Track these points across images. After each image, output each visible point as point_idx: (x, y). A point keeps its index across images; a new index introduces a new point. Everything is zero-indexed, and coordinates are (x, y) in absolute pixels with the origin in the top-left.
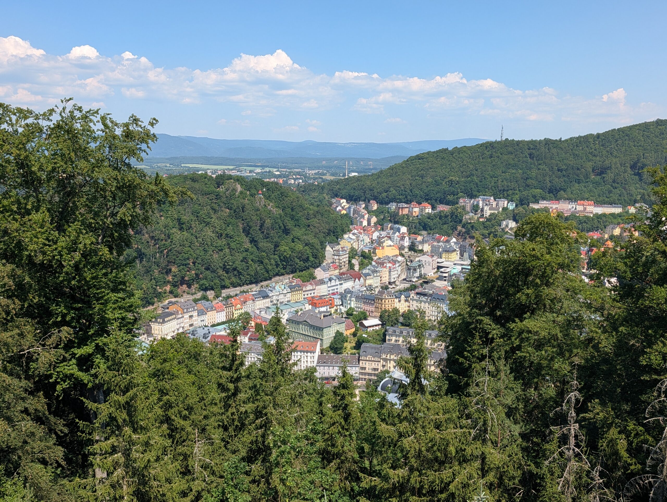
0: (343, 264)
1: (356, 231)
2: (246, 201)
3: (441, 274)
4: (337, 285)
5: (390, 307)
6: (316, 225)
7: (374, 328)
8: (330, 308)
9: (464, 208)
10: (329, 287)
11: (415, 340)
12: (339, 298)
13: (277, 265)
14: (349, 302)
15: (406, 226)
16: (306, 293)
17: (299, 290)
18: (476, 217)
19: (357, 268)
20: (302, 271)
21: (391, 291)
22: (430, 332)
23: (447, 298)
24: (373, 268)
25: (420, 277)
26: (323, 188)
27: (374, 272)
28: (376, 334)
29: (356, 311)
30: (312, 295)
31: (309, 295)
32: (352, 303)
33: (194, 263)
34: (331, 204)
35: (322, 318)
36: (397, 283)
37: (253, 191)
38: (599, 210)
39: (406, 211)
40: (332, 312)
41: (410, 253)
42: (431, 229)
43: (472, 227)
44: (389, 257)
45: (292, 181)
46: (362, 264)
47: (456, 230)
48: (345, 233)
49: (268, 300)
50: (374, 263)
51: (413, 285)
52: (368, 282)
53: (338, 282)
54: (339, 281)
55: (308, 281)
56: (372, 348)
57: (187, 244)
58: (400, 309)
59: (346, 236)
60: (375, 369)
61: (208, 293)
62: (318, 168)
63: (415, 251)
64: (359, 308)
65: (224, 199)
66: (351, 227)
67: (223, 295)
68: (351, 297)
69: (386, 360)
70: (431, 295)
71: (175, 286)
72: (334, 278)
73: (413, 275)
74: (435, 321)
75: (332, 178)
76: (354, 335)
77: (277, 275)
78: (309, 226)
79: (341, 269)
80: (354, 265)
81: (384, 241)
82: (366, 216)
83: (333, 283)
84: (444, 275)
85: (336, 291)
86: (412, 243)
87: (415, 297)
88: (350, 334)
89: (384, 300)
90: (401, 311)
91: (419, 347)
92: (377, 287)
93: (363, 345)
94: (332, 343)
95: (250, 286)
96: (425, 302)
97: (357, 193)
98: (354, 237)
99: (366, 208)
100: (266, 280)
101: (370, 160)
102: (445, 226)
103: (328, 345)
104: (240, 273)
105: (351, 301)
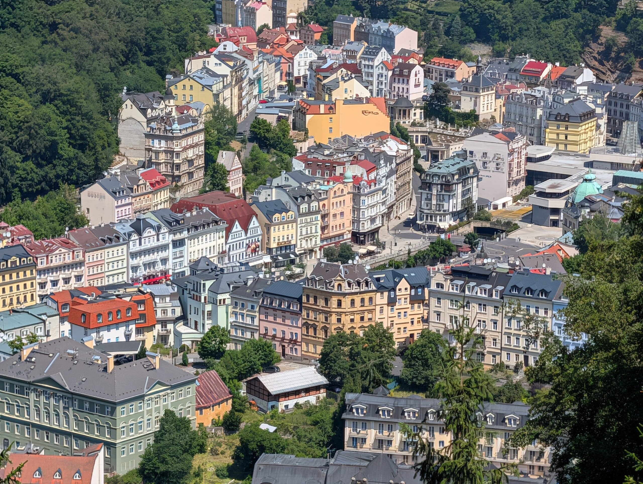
0: (185, 168)
1: (230, 47)
3: (541, 202)
4: (164, 247)
5: (358, 323)
6: (80, 23)
7: (301, 400)
8: (139, 331)
10: (134, 255)
11: (448, 438)
12: (172, 296)
14: (209, 308)
15: (414, 27)
16: (50, 277)
17: (24, 267)
19: (235, 183)
20: (32, 196)
21: (361, 267)
22: (501, 408)
23: (563, 286)
24: (294, 184)
25: (466, 212)
27: (301, 196)
28: (309, 420)
29: (236, 341)
30: (73, 284)
31: (61, 286)
32: (221, 310)
35: (111, 367)
36: (382, 236)
40: (148, 346)
41: (429, 126)
42: (504, 38)
44: (353, 144)
46: (255, 169)
47: (596, 38)
48: (191, 53)
50: (297, 165)
51: (441, 243)
52: (279, 234)
53: (167, 238)
54: (170, 232)
55: (56, 233)
56: (295, 471)
58: (394, 330)
59: (193, 66)
63: (449, 119)
64: (244, 328)
66: (212, 29)
68: (214, 291)
70: (503, 278)
72: (154, 220)
73: (439, 206)
74: (516, 369)
76: (230, 425)
78: (53, 27)
79: (177, 189)
80: (225, 173)
81: (336, 84)
83: (149, 239)
84: (553, 203)
85: (160, 267)
86: (436, 88)
87: (448, 287)
88: (215, 423)
89: (334, 301)
90: (399, 338)
91: (460, 462)
92: (311, 251)
93: (263, 461)
94: (147, 458)
96: (483, 304)
98: (224, 69)
102: (557, 26)
103: (135, 465)
105: (214, 303)
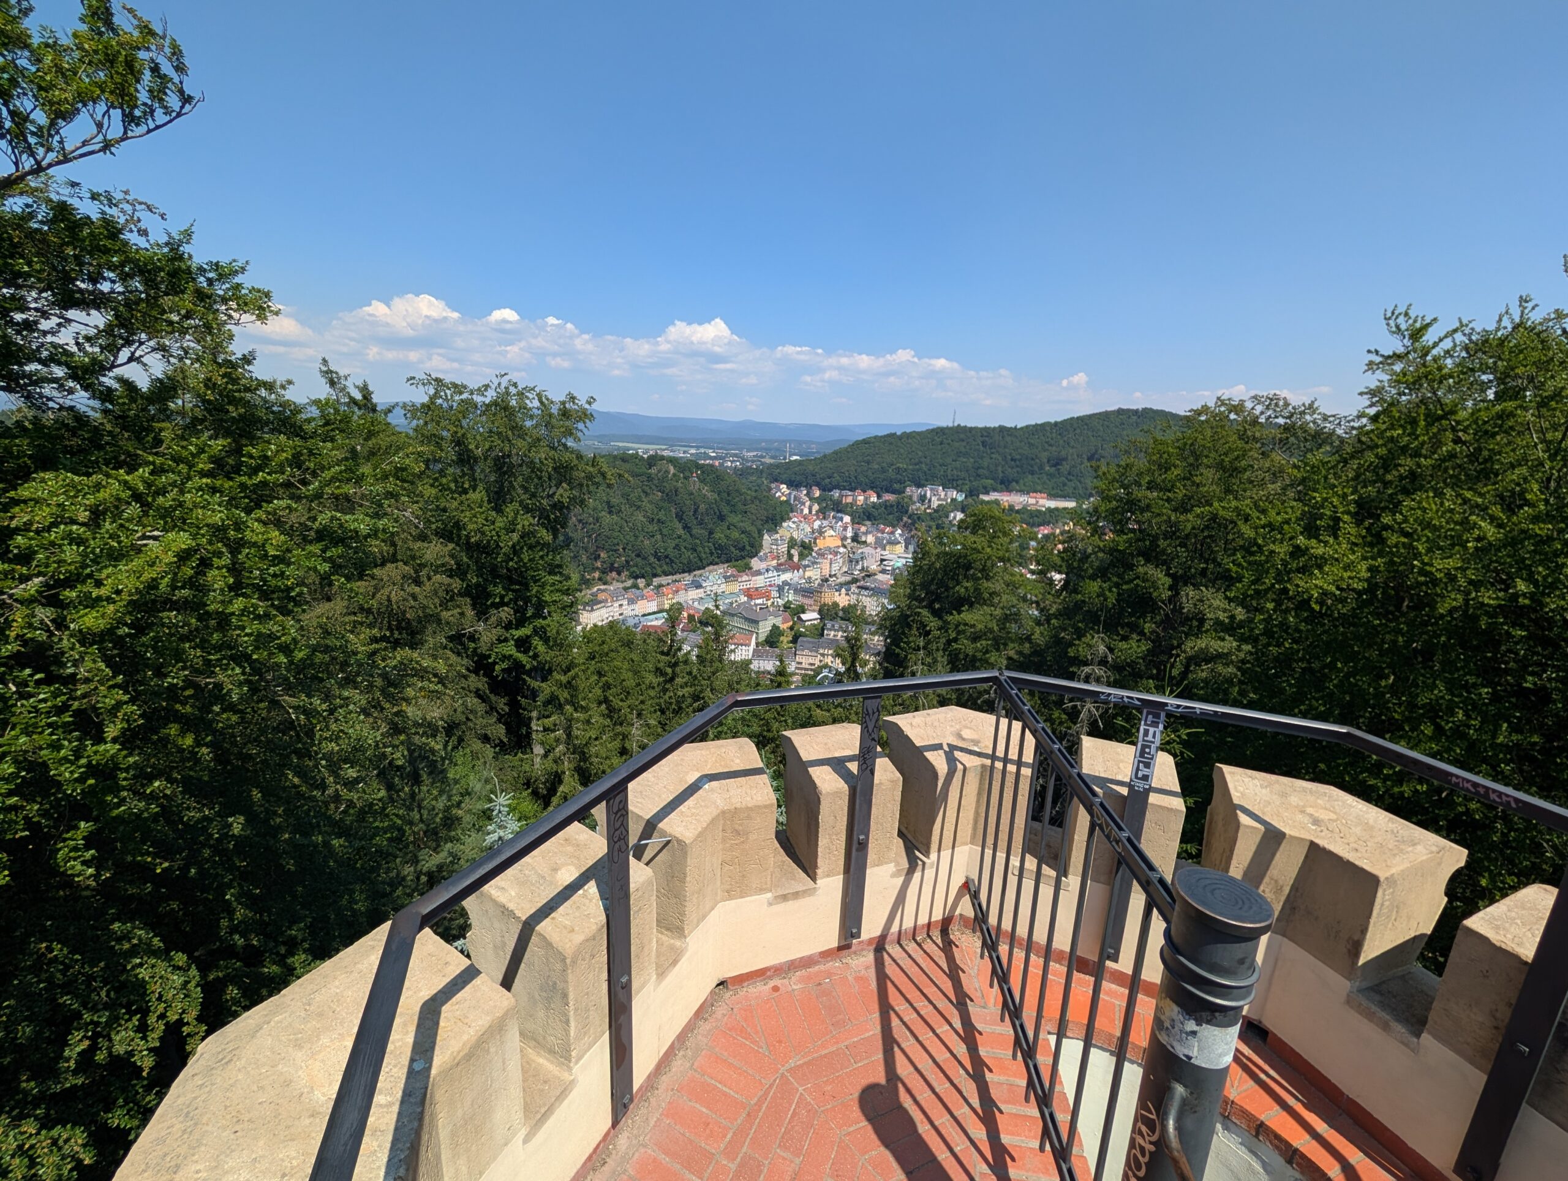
0: (781, 554)
1: (796, 519)
2: (680, 485)
3: (884, 567)
4: (775, 576)
5: (830, 601)
7: (812, 622)
8: (766, 600)
9: (910, 497)
10: (766, 578)
12: (776, 591)
13: (712, 554)
15: (849, 515)
16: (742, 584)
17: (734, 581)
18: (923, 508)
19: (796, 559)
20: (738, 560)
21: (831, 584)
22: (870, 626)
23: (889, 592)
24: (813, 560)
25: (863, 569)
26: (762, 472)
27: (815, 563)
28: (814, 628)
29: (794, 604)
30: (748, 586)
31: (745, 587)
32: (790, 595)
33: (624, 549)
34: (770, 489)
35: (758, 610)
36: (838, 576)
37: (687, 474)
38: (1052, 504)
39: (850, 500)
40: (769, 605)
41: (852, 544)
42: (875, 520)
43: (919, 518)
44: (830, 548)
45: (729, 464)
46: (802, 555)
47: (902, 521)
48: (785, 521)
49: (702, 590)
50: (814, 554)
51: (855, 578)
52: (808, 574)
53: (775, 574)
54: (777, 572)
55: (744, 571)
56: (809, 642)
57: (617, 528)
58: (840, 603)
59: (785, 524)
60: (812, 664)
61: (639, 580)
62: (756, 450)
63: (858, 542)
64: (797, 601)
65: (656, 482)
66: (791, 514)
67: (655, 584)
68: (788, 589)
69: (823, 655)
70: (872, 589)
71: (604, 573)
72: (772, 568)
73: (855, 567)
74: (875, 616)
75: (772, 461)
76: (791, 628)
77: (712, 564)
78: (746, 512)
79: (779, 560)
80: (793, 556)
81: (826, 531)
82: (808, 504)
83: (770, 574)
84: (888, 568)
85: (773, 582)
86: (855, 533)
87: (856, 591)
88: (787, 628)
89: (823, 593)
90: (841, 605)
92: (817, 579)
93: (801, 639)
94: (767, 637)
95: (683, 575)
96: (866, 596)
97: (798, 478)
98: (794, 526)
99: (808, 495)
100: (699, 569)
101: (813, 443)
102: (891, 517)
103: (764, 639)
104: (672, 561)
105: (788, 593)
